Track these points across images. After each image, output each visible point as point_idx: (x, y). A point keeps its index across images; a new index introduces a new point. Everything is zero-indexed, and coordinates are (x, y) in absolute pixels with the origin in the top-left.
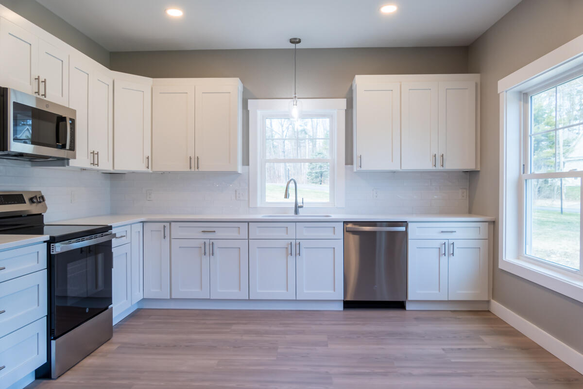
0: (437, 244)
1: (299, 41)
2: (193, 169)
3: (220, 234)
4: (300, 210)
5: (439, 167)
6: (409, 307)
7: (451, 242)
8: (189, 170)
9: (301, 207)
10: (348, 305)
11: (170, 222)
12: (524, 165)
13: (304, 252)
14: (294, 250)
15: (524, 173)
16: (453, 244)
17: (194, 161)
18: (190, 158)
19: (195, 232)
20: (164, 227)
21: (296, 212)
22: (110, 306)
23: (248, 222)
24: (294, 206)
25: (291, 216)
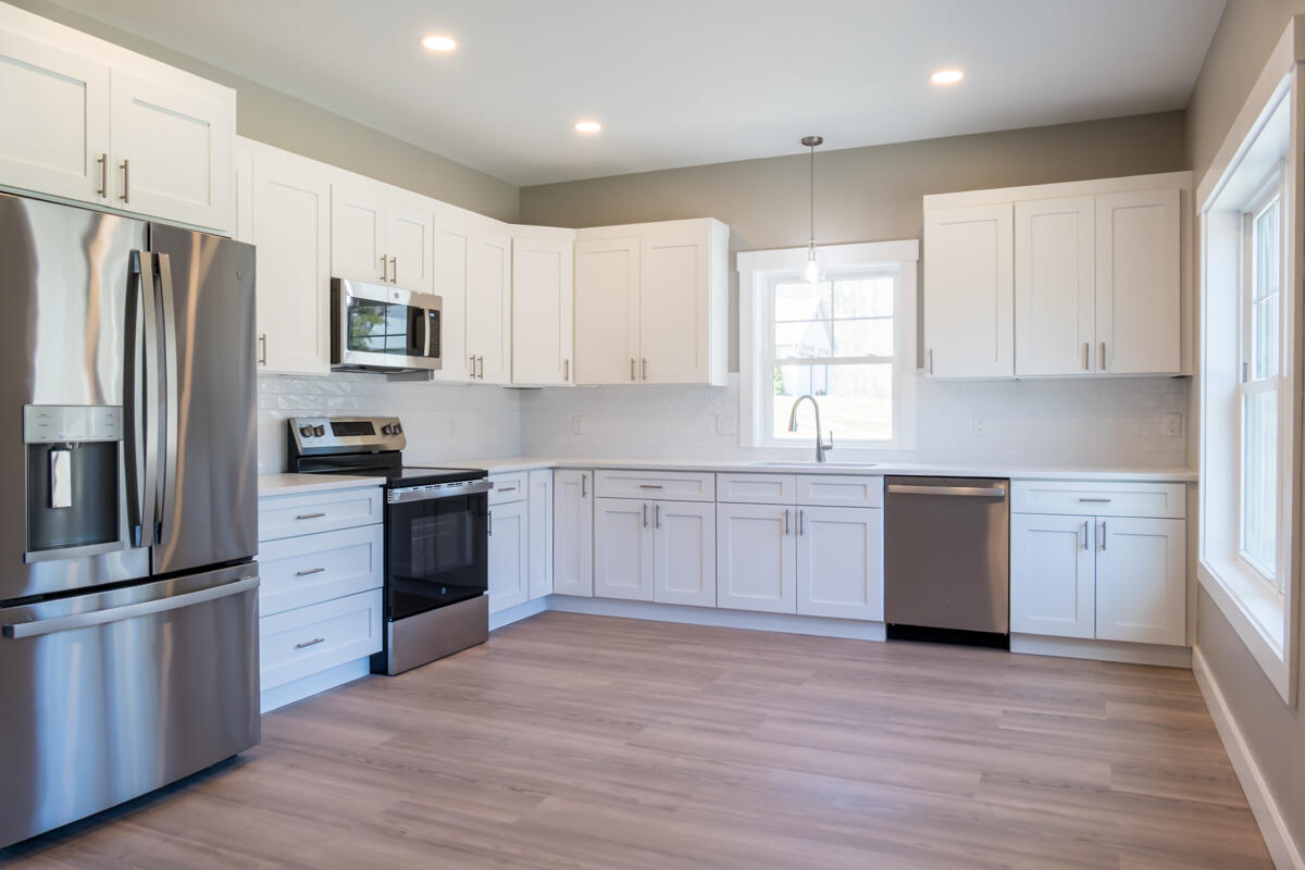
0: (1073, 524)
1: (820, 141)
2: (637, 381)
3: (670, 491)
4: (827, 453)
5: (1095, 370)
6: (1016, 646)
7: (1100, 521)
8: (630, 382)
9: (829, 448)
10: (896, 632)
11: (593, 470)
12: (1245, 364)
13: (809, 528)
14: (792, 523)
15: (1245, 381)
16: (1104, 525)
17: (638, 367)
18: (633, 362)
19: (629, 487)
20: (584, 477)
21: (819, 458)
22: (485, 593)
23: (716, 472)
24: (815, 447)
25: (810, 463)
